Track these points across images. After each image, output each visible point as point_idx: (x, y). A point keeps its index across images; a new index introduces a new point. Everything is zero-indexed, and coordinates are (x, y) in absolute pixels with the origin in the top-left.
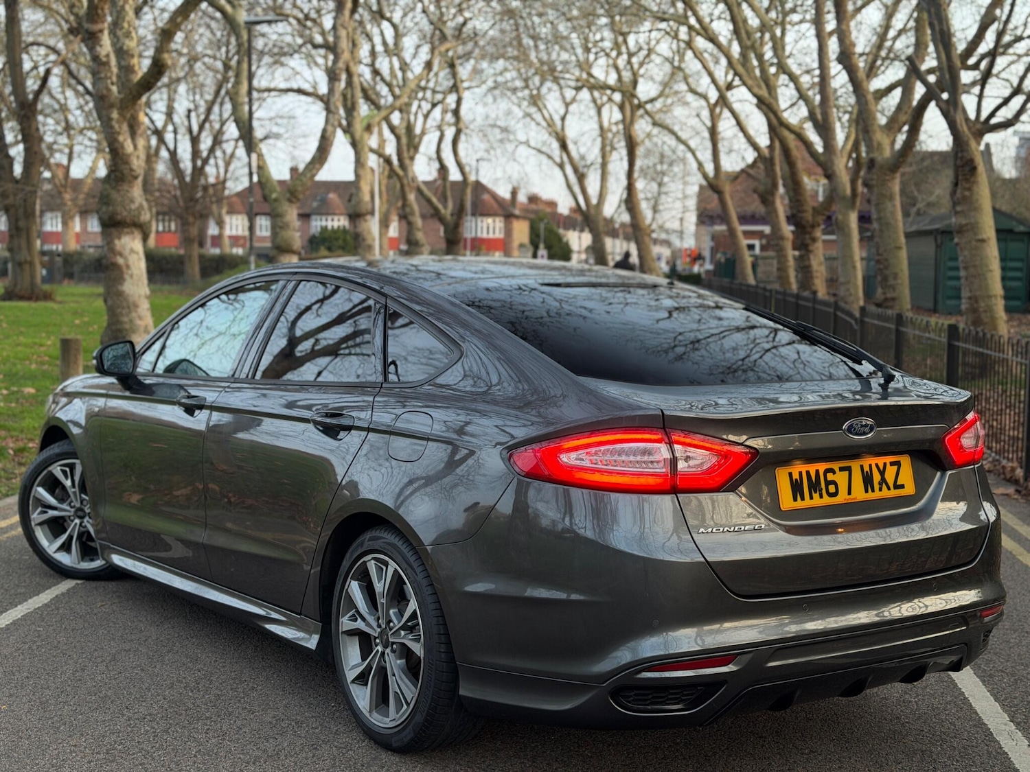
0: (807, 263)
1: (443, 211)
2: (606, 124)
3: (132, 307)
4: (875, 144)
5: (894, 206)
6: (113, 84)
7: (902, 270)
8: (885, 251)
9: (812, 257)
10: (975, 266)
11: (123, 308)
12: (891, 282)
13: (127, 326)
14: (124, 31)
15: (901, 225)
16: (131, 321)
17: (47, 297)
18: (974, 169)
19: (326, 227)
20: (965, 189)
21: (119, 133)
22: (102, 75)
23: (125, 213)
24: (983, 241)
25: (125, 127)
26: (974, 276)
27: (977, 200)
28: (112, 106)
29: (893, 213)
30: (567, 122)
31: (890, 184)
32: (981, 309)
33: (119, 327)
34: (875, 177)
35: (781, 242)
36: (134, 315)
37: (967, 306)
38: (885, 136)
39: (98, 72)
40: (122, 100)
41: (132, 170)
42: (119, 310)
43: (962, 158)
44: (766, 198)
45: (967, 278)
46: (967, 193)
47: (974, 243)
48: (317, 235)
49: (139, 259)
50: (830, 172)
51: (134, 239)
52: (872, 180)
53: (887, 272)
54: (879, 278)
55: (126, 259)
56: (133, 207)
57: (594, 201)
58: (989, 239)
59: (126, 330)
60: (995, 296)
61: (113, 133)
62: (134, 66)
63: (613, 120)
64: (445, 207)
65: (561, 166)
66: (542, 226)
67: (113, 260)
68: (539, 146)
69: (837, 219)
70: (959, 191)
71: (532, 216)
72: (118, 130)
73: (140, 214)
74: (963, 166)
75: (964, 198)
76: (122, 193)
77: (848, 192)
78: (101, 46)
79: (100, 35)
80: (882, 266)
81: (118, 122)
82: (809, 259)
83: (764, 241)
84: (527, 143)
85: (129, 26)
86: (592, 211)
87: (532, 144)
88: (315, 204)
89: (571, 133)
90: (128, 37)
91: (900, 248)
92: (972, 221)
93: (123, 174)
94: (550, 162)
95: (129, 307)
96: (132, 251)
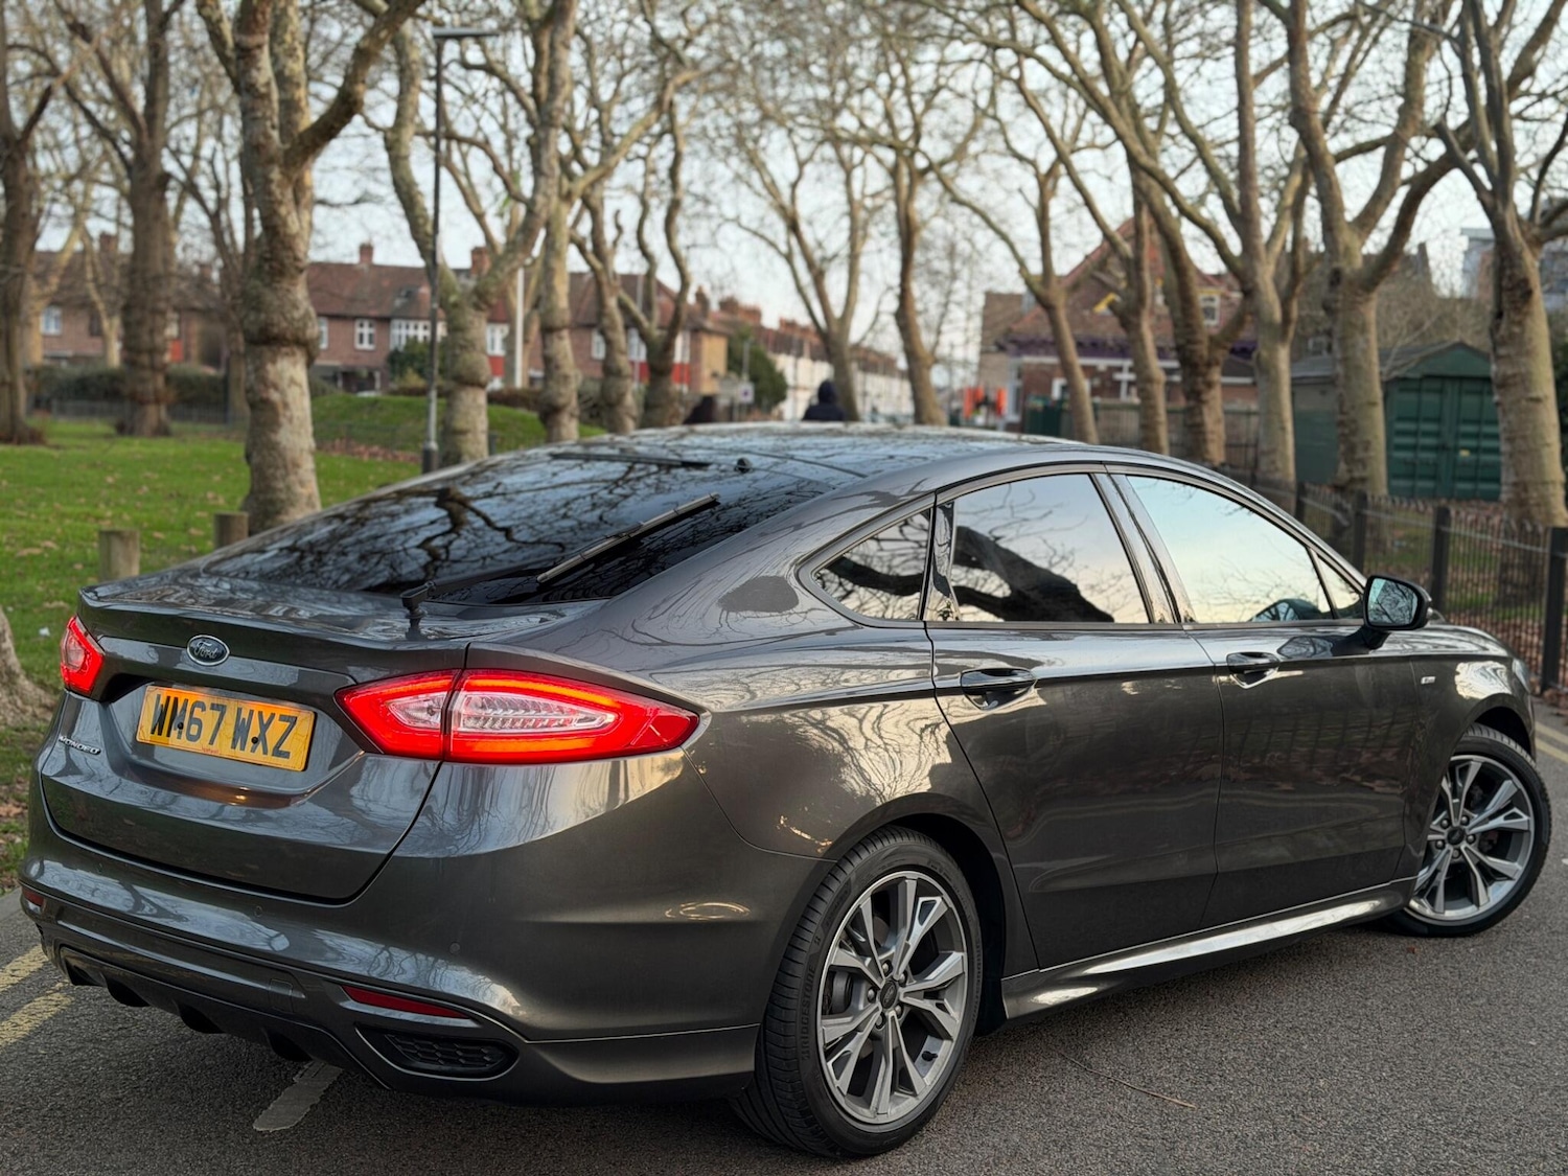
0: (1198, 420)
1: (646, 324)
2: (857, 196)
3: (290, 466)
4: (1341, 248)
5: (1367, 341)
6: (273, 127)
7: (1376, 437)
8: (1353, 407)
9: (1205, 410)
10: (1524, 438)
11: (277, 468)
12: (1360, 454)
13: (283, 496)
14: (286, 46)
15: (1376, 369)
16: (288, 488)
17: (35, 438)
18: (1528, 293)
19: (416, 337)
20: (1513, 323)
21: (280, 203)
22: (259, 114)
23: (284, 324)
24: (1538, 400)
25: (289, 194)
26: (1524, 453)
27: (1531, 339)
28: (271, 161)
29: (1365, 352)
30: (799, 191)
31: (1362, 309)
32: (1532, 502)
33: (269, 496)
34: (1340, 297)
35: (1148, 386)
36: (292, 478)
37: (1511, 496)
38: (1355, 237)
39: (253, 110)
40: (287, 153)
41: (296, 259)
42: (271, 471)
43: (1511, 278)
44: (1127, 317)
45: (1511, 455)
46: (1516, 330)
47: (1524, 403)
48: (401, 349)
49: (302, 394)
50: (1250, 285)
51: (295, 364)
52: (1336, 301)
53: (1355, 439)
54: (1342, 448)
55: (283, 393)
56: (297, 314)
57: (837, 312)
58: (1546, 397)
59: (282, 501)
60: (1553, 482)
61: (272, 202)
62: (299, 100)
63: (869, 190)
64: (649, 318)
65: (789, 258)
66: (746, 347)
67: (264, 395)
68: (754, 226)
69: (1259, 356)
70: (1504, 326)
71: (731, 332)
72: (279, 197)
73: (305, 325)
74: (1511, 289)
75: (1512, 336)
76: (280, 294)
77: (1278, 315)
78: (259, 69)
79: (257, 52)
80: (1347, 431)
81: (280, 185)
82: (1201, 413)
83: (1097, 382)
84: (737, 221)
85: (294, 39)
86: (835, 329)
87: (744, 221)
88: (398, 302)
89: (803, 210)
90: (291, 56)
91: (1374, 404)
92: (1523, 370)
93: (282, 264)
94: (771, 252)
95: (285, 467)
96: (293, 382)
